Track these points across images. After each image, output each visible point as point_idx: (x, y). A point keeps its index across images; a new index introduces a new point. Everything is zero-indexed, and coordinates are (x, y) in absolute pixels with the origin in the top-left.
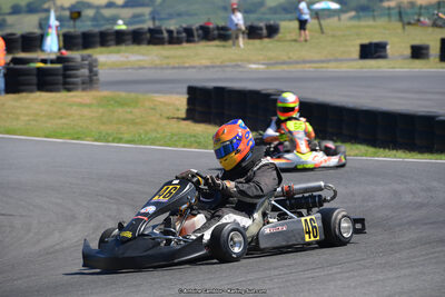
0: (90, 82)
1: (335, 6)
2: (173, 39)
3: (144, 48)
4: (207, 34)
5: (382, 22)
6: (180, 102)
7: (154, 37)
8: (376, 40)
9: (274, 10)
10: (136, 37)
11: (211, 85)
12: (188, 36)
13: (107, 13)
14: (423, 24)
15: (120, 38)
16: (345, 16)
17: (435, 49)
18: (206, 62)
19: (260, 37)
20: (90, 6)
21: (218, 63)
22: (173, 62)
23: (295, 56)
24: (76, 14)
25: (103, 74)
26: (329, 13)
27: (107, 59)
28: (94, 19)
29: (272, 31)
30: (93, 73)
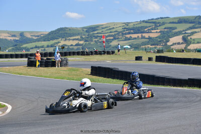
0: (66, 65)
1: (129, 47)
2: (88, 54)
3: (80, 56)
4: (96, 53)
5: (141, 51)
6: (89, 70)
7: (83, 53)
8: (139, 56)
9: (113, 48)
10: (78, 54)
11: (97, 66)
12: (91, 53)
13: (71, 47)
14: (151, 52)
15: (74, 54)
16: (132, 49)
17: (154, 58)
18: (96, 60)
19: (110, 54)
20: (66, 45)
21: (99, 60)
22: (87, 60)
23: (119, 59)
24: (63, 47)
25: (69, 63)
26: (128, 48)
27: (70, 59)
28: (68, 49)
29: (113, 53)
30: (67, 62)
